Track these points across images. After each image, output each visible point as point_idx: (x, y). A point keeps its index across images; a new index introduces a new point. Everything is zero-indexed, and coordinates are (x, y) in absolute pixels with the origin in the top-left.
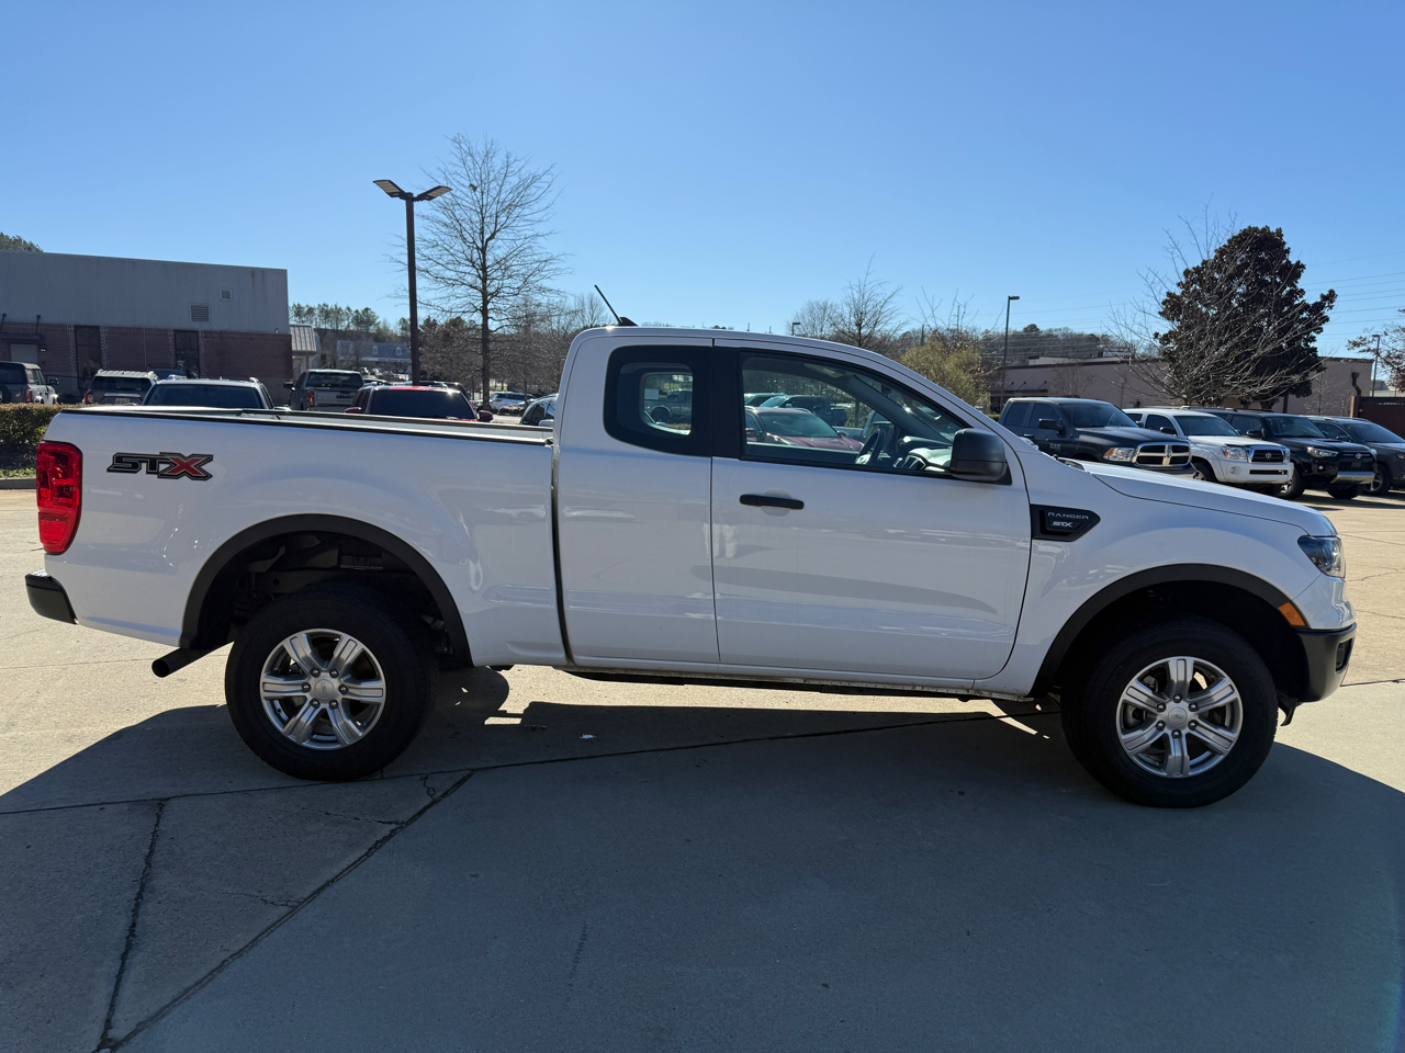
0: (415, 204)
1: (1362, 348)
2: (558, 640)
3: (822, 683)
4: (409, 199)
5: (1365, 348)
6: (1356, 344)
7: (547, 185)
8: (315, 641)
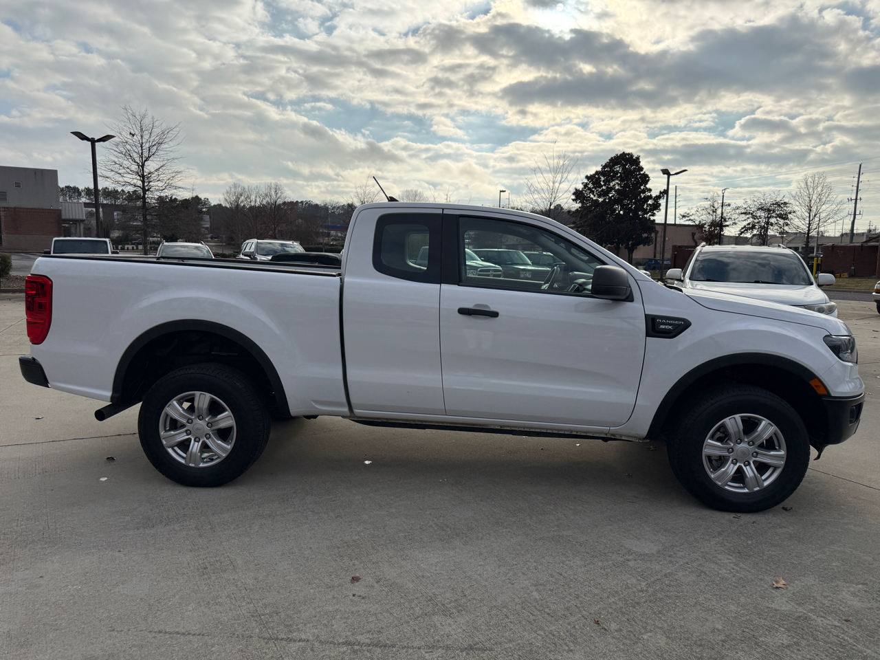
0: (96, 143)
1: (687, 218)
2: (344, 400)
3: (512, 429)
4: (93, 141)
5: (688, 219)
6: (684, 216)
7: (177, 133)
8: (212, 403)
